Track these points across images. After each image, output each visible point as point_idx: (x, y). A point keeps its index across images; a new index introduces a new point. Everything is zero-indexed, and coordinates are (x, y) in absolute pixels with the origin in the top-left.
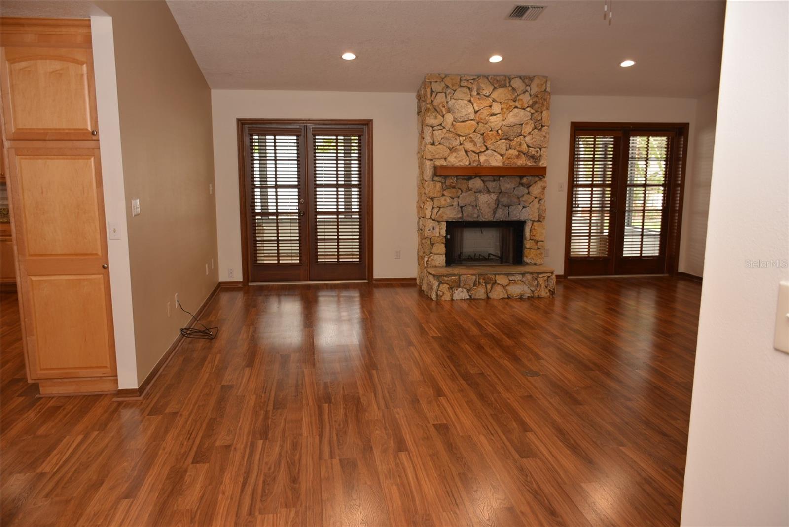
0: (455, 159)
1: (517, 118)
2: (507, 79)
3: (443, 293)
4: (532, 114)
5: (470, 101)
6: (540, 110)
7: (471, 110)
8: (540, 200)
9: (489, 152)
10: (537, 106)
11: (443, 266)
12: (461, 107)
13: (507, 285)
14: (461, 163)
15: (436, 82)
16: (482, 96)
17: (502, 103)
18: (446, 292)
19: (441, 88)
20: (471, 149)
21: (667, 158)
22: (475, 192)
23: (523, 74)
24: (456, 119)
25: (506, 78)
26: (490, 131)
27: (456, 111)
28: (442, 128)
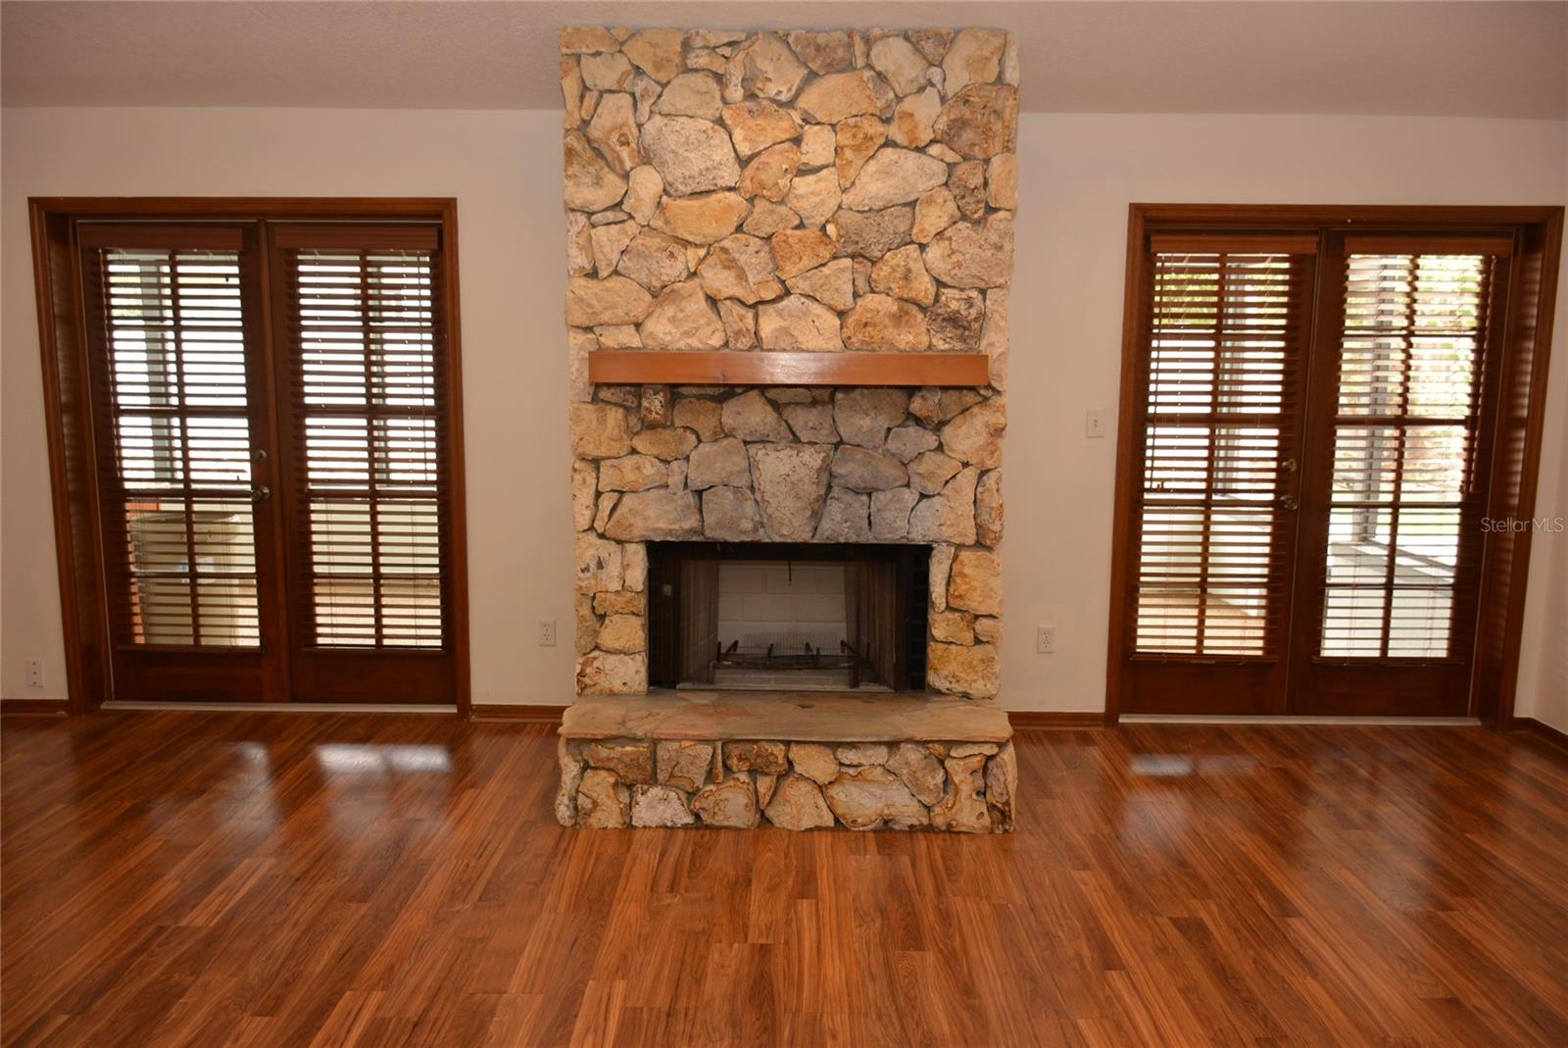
0: (669, 328)
1: (891, 182)
2: (857, 40)
3: (595, 803)
4: (951, 166)
5: (720, 121)
6: (977, 152)
7: (722, 153)
8: (983, 473)
9: (792, 301)
10: (968, 135)
11: (636, 694)
12: (687, 142)
13: (831, 783)
14: (695, 343)
15: (598, 54)
16: (765, 103)
17: (838, 128)
18: (602, 798)
19: (616, 75)
20: (730, 292)
21: (1480, 329)
22: (746, 443)
23: (912, 23)
24: (671, 185)
25: (850, 35)
26: (796, 228)
27: (669, 157)
28: (622, 216)
